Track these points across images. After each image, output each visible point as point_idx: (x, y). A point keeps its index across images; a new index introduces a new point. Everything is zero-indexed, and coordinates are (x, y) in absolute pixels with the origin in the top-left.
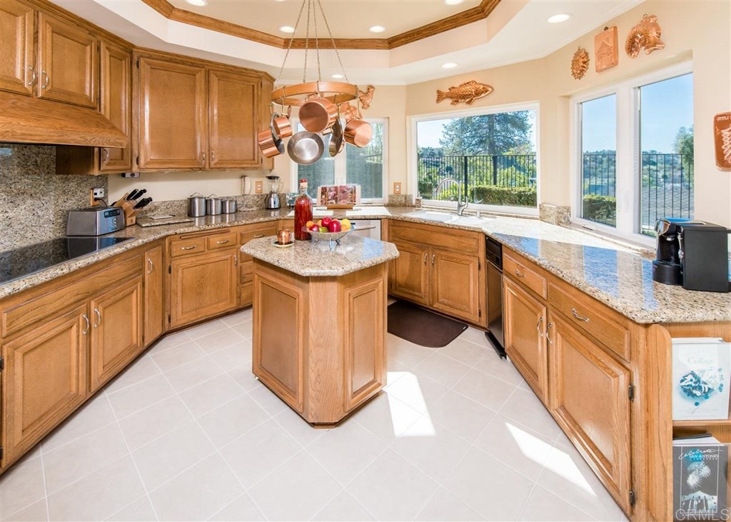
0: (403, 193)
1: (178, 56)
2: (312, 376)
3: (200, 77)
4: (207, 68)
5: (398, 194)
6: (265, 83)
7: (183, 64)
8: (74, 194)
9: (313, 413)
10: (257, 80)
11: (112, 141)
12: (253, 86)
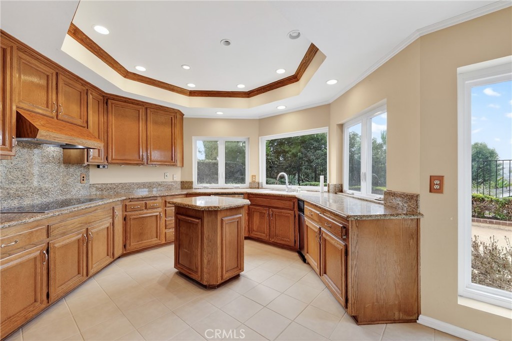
0: (257, 181)
1: (129, 99)
2: (205, 261)
3: (142, 112)
4: (146, 106)
5: (254, 182)
6: (178, 116)
7: (132, 104)
8: (73, 175)
9: (206, 280)
10: (173, 114)
11: (96, 145)
12: (172, 118)
